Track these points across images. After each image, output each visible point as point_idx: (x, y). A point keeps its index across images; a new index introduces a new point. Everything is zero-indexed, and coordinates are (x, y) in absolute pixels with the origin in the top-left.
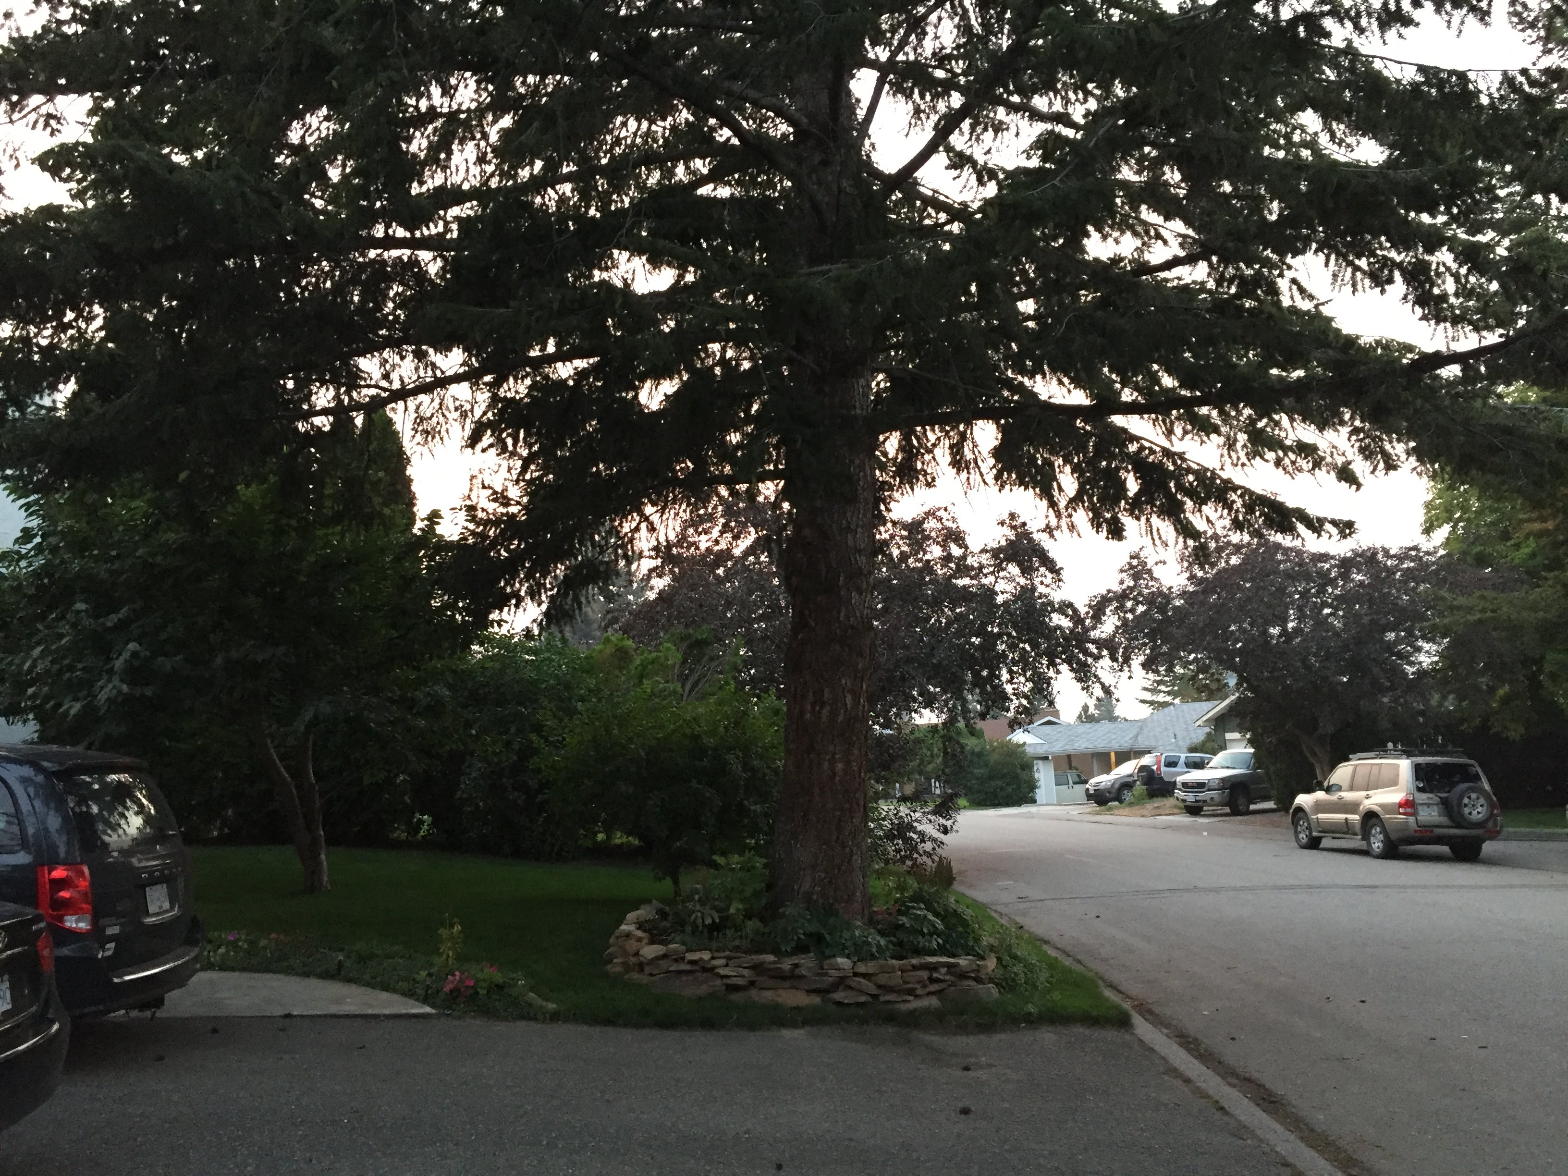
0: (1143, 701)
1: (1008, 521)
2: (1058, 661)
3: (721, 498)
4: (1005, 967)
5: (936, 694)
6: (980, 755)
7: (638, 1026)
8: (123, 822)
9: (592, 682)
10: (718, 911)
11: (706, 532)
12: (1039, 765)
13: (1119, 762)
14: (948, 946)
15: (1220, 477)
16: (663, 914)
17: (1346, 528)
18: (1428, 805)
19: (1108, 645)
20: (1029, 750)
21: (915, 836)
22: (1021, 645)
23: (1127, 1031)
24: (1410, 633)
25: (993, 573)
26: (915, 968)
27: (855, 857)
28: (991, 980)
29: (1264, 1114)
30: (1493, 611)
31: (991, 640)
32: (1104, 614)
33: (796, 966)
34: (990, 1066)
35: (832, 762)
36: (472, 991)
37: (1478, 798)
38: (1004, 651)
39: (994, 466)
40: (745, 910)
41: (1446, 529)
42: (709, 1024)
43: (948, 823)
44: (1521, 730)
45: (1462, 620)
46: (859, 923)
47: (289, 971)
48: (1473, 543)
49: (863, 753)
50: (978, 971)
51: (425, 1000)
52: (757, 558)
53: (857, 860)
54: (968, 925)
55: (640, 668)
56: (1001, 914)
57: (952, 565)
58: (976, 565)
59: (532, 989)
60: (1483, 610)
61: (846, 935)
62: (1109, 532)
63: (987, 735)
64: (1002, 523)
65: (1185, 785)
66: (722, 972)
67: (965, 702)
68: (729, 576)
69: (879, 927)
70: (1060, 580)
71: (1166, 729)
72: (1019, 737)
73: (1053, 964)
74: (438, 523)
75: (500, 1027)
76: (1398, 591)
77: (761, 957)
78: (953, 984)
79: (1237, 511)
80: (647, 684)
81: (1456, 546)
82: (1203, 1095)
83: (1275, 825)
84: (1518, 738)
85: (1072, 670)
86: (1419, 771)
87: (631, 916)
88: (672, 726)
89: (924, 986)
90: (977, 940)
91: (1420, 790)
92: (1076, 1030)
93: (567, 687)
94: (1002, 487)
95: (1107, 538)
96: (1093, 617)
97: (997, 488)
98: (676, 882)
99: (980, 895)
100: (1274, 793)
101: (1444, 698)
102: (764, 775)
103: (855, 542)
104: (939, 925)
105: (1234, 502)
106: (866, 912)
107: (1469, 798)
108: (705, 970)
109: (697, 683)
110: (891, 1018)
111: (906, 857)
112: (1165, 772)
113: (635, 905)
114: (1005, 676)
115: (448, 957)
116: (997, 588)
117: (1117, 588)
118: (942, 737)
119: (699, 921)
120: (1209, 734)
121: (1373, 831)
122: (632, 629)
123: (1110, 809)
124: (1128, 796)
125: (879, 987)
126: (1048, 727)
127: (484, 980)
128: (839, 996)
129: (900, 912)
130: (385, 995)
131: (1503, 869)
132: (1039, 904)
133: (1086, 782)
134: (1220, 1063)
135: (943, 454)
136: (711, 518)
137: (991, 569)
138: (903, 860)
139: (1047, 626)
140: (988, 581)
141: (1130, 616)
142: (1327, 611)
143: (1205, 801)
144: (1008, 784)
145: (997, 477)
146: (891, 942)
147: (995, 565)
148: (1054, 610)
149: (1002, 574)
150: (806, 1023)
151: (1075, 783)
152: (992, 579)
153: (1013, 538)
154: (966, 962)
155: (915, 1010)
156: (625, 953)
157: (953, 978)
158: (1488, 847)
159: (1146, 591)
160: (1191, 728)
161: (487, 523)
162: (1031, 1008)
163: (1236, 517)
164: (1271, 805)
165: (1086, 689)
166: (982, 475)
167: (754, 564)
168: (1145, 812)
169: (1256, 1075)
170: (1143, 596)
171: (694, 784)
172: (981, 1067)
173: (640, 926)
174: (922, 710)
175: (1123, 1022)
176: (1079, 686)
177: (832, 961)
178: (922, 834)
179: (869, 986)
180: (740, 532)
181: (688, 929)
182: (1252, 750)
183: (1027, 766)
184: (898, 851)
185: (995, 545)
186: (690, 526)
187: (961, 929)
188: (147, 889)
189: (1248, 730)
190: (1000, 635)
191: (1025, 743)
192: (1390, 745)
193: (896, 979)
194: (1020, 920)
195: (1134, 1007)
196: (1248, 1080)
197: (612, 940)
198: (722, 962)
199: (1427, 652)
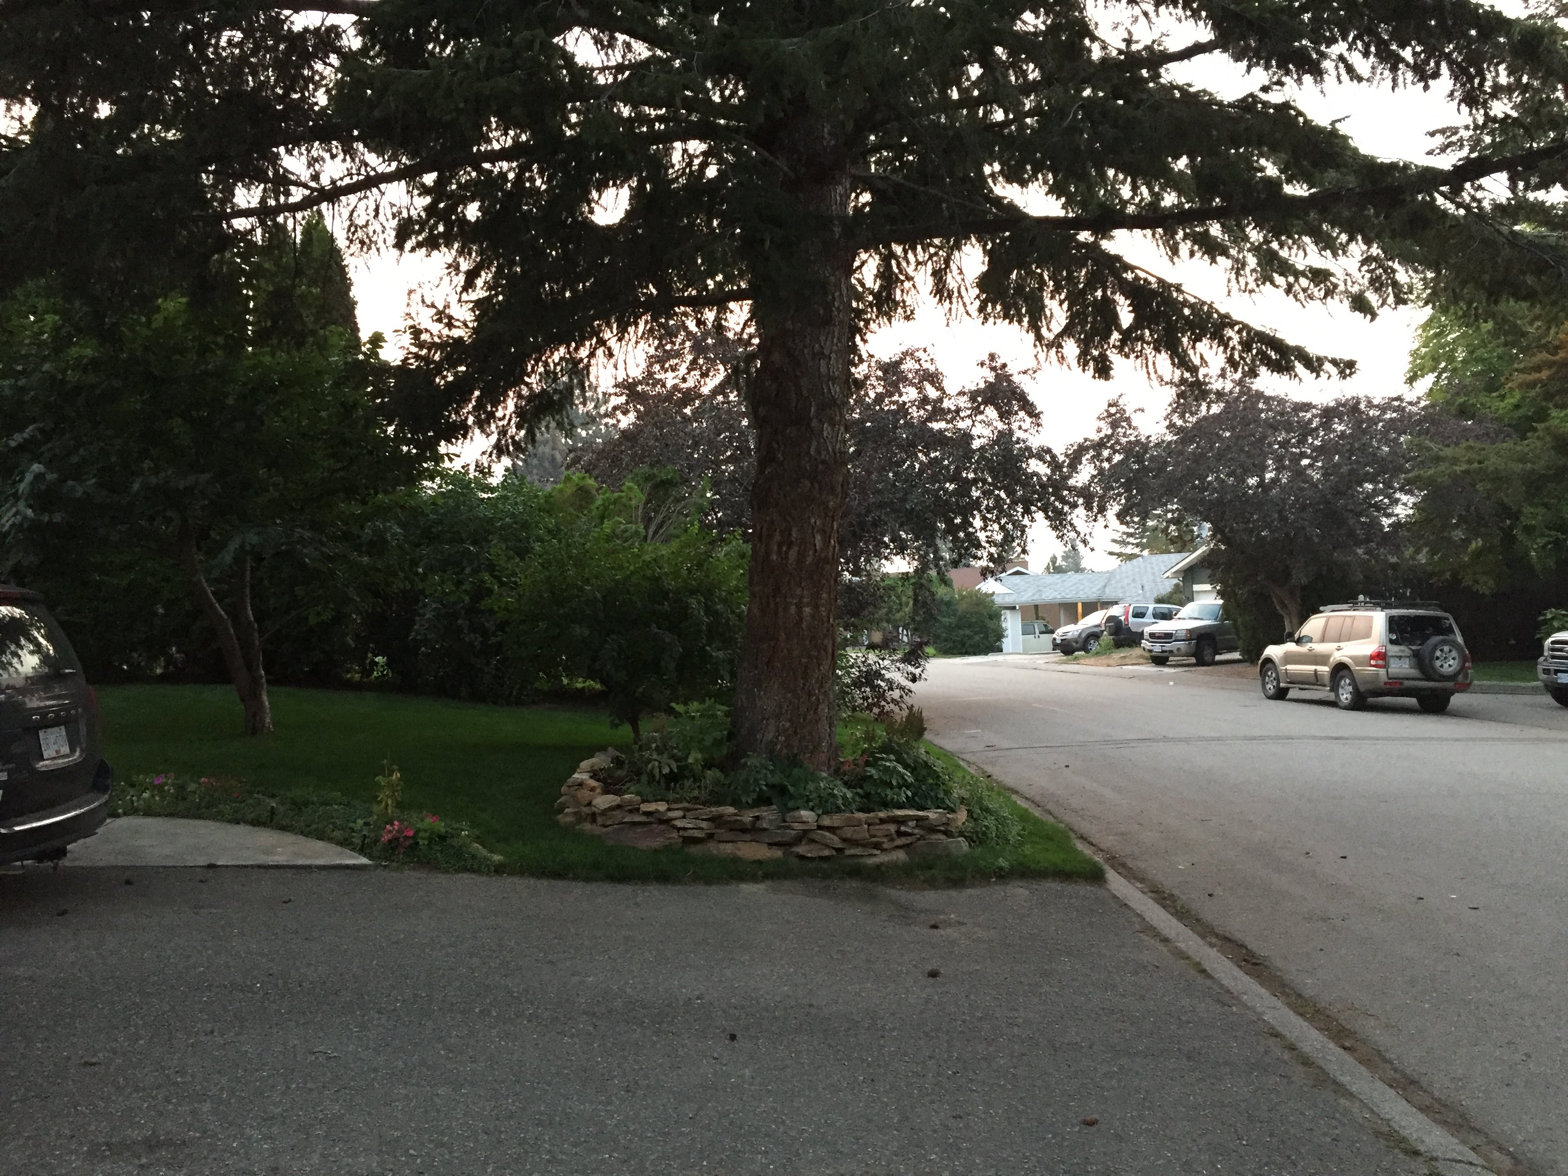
0: (1111, 553)
1: (987, 362)
2: (1033, 508)
3: (689, 333)
4: (975, 820)
5: (906, 540)
6: (948, 604)
7: (588, 880)
8: (15, 661)
9: (551, 522)
10: (677, 760)
11: (674, 369)
12: (1007, 614)
13: (1085, 614)
14: (917, 799)
15: (1217, 312)
16: (618, 763)
17: (1347, 368)
18: (1400, 657)
19: (1085, 493)
20: (998, 600)
21: (883, 684)
22: (997, 492)
23: (1100, 887)
24: (1388, 485)
25: (969, 416)
26: (882, 821)
27: (821, 707)
28: (961, 834)
29: (1248, 977)
30: (1480, 462)
31: (965, 486)
32: (1080, 463)
33: (757, 818)
34: (960, 923)
35: (799, 607)
36: (411, 842)
37: (1450, 651)
38: (978, 498)
39: (978, 297)
40: (705, 760)
41: (1430, 379)
42: (664, 878)
43: (917, 671)
44: (1491, 583)
45: (1448, 472)
46: (824, 774)
47: (219, 817)
48: (1458, 394)
49: (832, 596)
50: (948, 824)
51: (362, 850)
52: (726, 396)
53: (824, 709)
54: (938, 777)
55: (601, 508)
56: (968, 763)
57: (929, 407)
58: (953, 408)
59: (478, 839)
60: (1470, 462)
61: (811, 786)
62: (1096, 371)
63: (956, 585)
64: (982, 364)
65: (1152, 635)
66: (679, 823)
67: (936, 552)
68: (697, 414)
69: (846, 778)
70: (1039, 425)
71: (1134, 580)
72: (989, 586)
73: (1024, 817)
74: (381, 347)
75: (442, 879)
76: (1379, 441)
77: (721, 808)
78: (922, 838)
79: (1233, 348)
80: (607, 525)
81: (1440, 398)
82: (1182, 955)
83: (1240, 675)
84: (1487, 592)
85: (1047, 517)
86: (1393, 624)
87: (585, 764)
88: (632, 568)
89: (892, 840)
90: (947, 793)
91: (1392, 642)
92: (1048, 885)
93: (525, 526)
94: (986, 319)
95: (1094, 377)
96: (1069, 466)
97: (981, 320)
98: (636, 730)
99: (948, 743)
100: (1240, 643)
101: (1418, 551)
102: (728, 619)
103: (828, 369)
104: (909, 777)
105: (1230, 338)
106: (833, 763)
107: (1442, 650)
108: (661, 822)
109: (660, 526)
110: (857, 872)
111: (874, 705)
112: (1133, 623)
113: (590, 751)
114: (978, 523)
115: (387, 805)
116: (975, 432)
117: (1096, 437)
118: (913, 584)
119: (657, 771)
120: (1177, 585)
121: (1342, 683)
122: (595, 467)
123: (1076, 658)
124: (1094, 646)
125: (844, 840)
126: (1017, 577)
127: (426, 831)
128: (801, 849)
129: (868, 764)
130: (319, 845)
131: (1469, 721)
132: (1007, 753)
133: (1052, 632)
134: (1198, 920)
135: (924, 279)
136: (678, 354)
137: (969, 412)
138: (870, 707)
139: (1026, 474)
140: (962, 425)
141: (1106, 465)
142: (1305, 462)
143: (1171, 652)
144: (976, 633)
145: (982, 309)
146: (857, 793)
147: (972, 408)
148: (1032, 455)
149: (979, 417)
150: (767, 876)
151: (1041, 633)
152: (968, 422)
153: (992, 380)
154: (936, 816)
155: (881, 864)
156: (577, 802)
157: (922, 832)
158: (1457, 700)
159: (1124, 440)
160: (1159, 580)
161: (432, 346)
162: (1002, 862)
163: (1232, 355)
164: (1236, 655)
165: (1061, 537)
166: (964, 305)
167: (723, 403)
168: (1111, 662)
169: (1238, 936)
170: (1120, 444)
171: (654, 629)
172: (950, 925)
173: (594, 775)
174: (893, 557)
175: (1096, 876)
176: (1054, 534)
177: (796, 814)
178: (890, 682)
179: (834, 840)
180: (708, 370)
181: (644, 778)
182: (1221, 602)
183: (995, 616)
184: (865, 698)
185: (973, 388)
186: (657, 362)
187: (931, 781)
188: (41, 734)
189: (1217, 582)
190: (975, 481)
191: (994, 593)
192: (1361, 597)
193: (862, 833)
194: (989, 769)
195: (1107, 860)
196: (1227, 939)
197: (564, 789)
198: (679, 813)
199: (1405, 504)
